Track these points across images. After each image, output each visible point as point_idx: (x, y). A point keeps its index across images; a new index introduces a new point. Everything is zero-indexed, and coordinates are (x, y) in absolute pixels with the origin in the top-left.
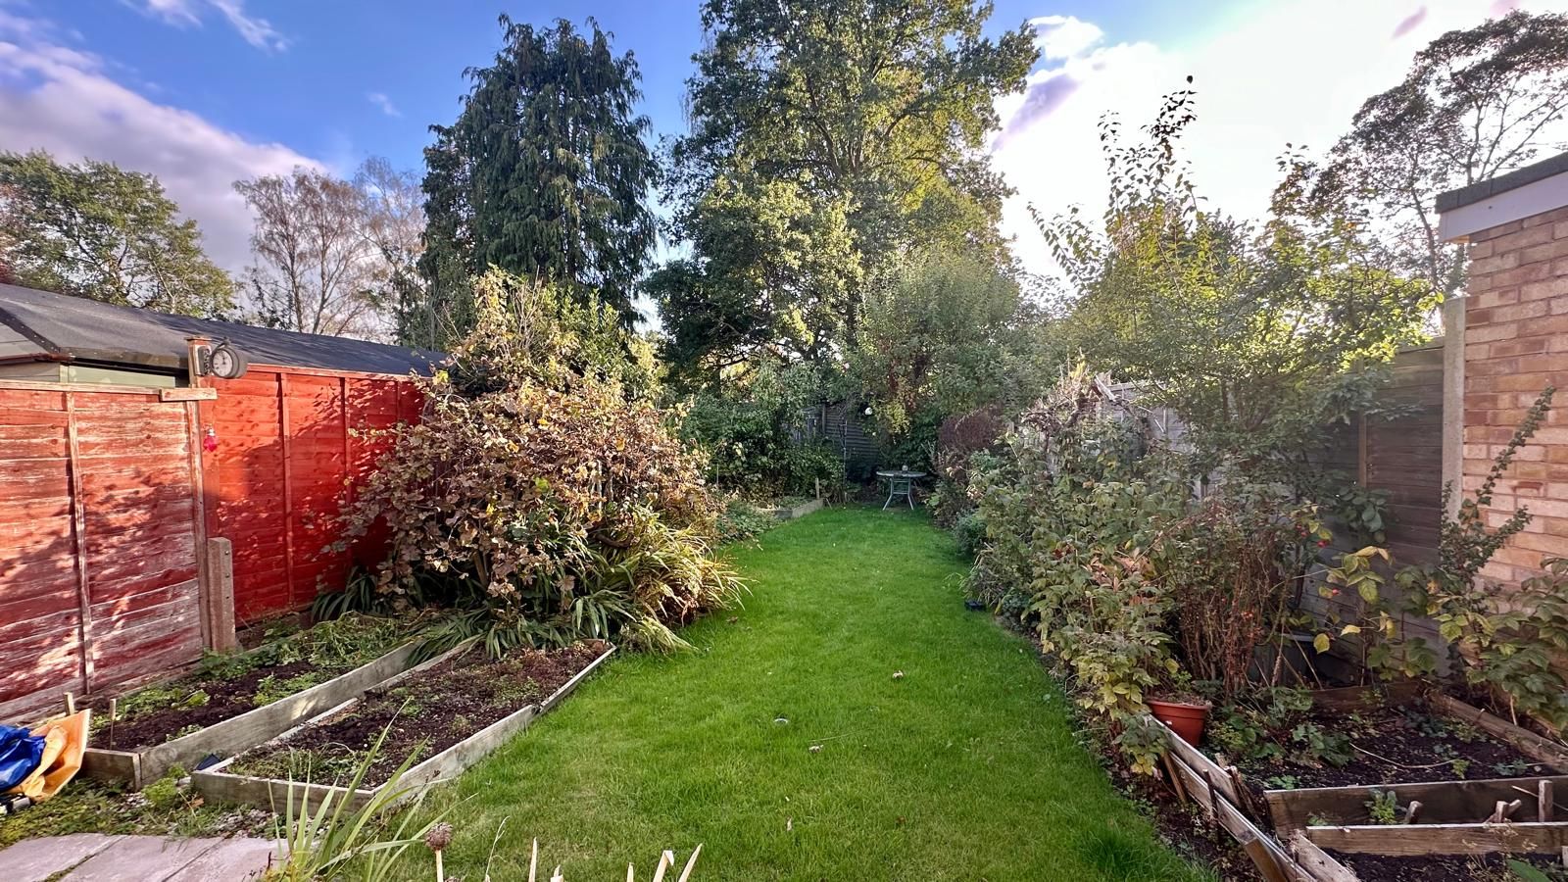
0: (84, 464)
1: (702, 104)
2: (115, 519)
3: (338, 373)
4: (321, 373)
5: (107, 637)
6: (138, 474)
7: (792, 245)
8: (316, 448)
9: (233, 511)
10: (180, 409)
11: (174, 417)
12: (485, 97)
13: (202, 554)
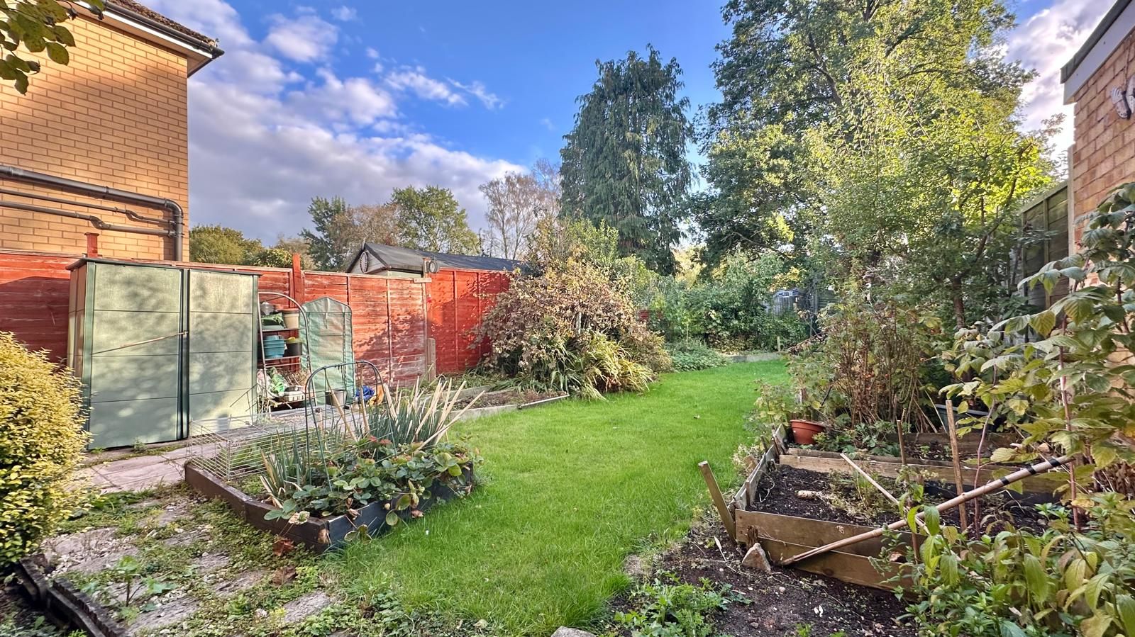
0: (392, 305)
1: (723, 77)
2: (400, 327)
3: (475, 270)
4: (470, 270)
5: (397, 370)
6: (406, 311)
7: (772, 169)
8: (467, 304)
9: (437, 328)
10: (420, 286)
11: (418, 289)
12: (587, 111)
13: (427, 342)
